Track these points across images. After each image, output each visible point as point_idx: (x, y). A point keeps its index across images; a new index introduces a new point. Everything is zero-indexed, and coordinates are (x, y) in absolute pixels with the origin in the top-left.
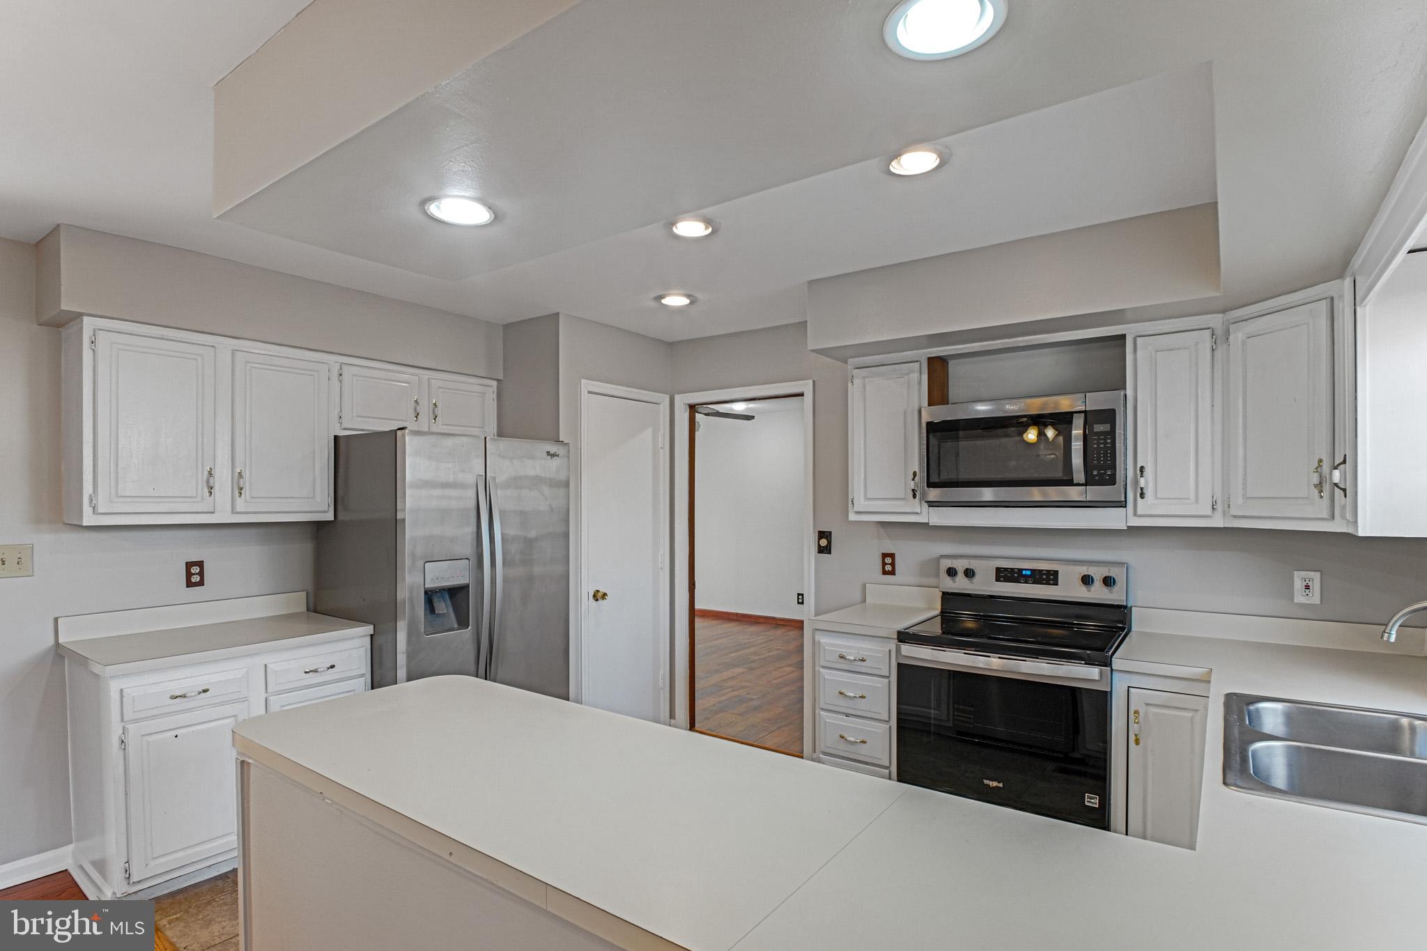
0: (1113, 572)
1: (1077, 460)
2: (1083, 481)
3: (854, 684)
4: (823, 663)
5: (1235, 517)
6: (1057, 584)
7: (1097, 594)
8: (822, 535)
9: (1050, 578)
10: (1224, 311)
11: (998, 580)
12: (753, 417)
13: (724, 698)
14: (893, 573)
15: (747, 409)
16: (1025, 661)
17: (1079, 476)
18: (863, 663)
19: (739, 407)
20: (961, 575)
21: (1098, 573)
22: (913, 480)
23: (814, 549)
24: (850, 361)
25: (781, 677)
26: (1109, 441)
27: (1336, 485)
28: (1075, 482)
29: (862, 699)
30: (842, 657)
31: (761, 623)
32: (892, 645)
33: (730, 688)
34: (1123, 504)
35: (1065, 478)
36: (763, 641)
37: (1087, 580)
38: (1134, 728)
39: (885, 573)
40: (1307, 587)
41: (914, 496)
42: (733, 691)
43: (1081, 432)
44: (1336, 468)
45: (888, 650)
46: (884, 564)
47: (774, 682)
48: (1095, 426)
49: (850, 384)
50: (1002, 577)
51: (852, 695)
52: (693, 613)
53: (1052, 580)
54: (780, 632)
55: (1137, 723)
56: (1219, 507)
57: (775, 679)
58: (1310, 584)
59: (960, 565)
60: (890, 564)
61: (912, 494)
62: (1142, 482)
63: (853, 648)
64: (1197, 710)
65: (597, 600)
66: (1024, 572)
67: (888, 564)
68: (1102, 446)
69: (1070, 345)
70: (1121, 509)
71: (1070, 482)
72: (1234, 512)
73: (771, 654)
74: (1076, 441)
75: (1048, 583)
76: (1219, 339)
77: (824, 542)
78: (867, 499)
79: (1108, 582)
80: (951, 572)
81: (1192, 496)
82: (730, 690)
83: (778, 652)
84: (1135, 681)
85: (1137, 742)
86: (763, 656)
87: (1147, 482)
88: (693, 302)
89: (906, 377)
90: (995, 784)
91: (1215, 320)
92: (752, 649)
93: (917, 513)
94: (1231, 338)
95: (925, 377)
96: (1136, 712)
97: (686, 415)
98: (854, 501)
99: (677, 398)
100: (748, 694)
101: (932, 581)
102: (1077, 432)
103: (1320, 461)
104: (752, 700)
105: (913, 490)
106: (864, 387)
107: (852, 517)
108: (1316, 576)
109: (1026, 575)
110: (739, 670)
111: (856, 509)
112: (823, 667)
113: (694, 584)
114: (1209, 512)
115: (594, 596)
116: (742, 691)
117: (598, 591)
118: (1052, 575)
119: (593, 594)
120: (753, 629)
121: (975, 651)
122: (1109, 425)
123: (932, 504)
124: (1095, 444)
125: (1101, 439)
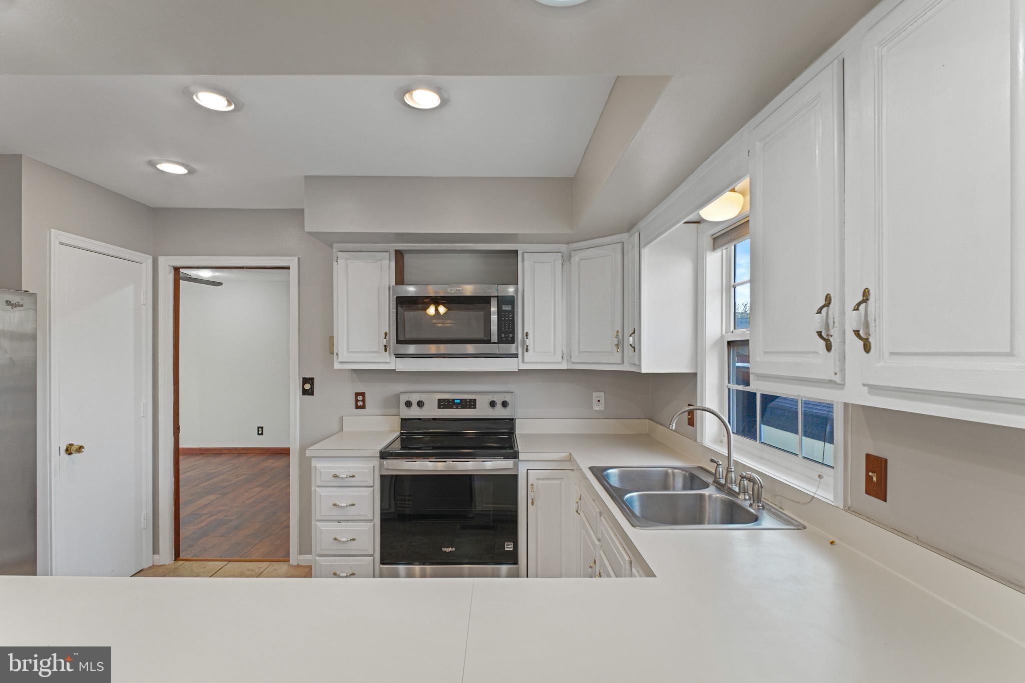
0: (507, 398)
1: (494, 328)
2: (497, 341)
3: (343, 496)
4: (319, 483)
5: (574, 363)
6: (476, 408)
7: (499, 413)
8: (306, 381)
9: (470, 404)
10: (568, 243)
11: (439, 407)
12: (221, 284)
13: (203, 524)
14: (363, 407)
15: (213, 277)
16: (469, 461)
17: (494, 338)
18: (353, 479)
19: (206, 274)
20: (415, 405)
21: (499, 400)
22: (385, 338)
23: (299, 391)
24: (335, 245)
25: (252, 497)
26: (511, 316)
27: (631, 345)
28: (492, 341)
29: (352, 507)
30: (335, 476)
31: (225, 453)
32: (376, 462)
33: (207, 514)
34: (515, 356)
35: (485, 339)
36: (229, 469)
37: (493, 404)
38: (531, 495)
39: (357, 407)
40: (599, 401)
41: (386, 350)
42: (211, 516)
43: (496, 309)
44: (630, 336)
45: (372, 466)
46: (357, 401)
47: (247, 502)
48: (503, 306)
49: (335, 263)
50: (442, 405)
51: (345, 505)
52: (177, 452)
53: (472, 405)
54: (243, 459)
55: (533, 492)
56: (565, 357)
57: (248, 499)
58: (600, 399)
59: (414, 399)
60: (361, 401)
61: (384, 348)
62: (528, 342)
63: (343, 468)
64: (562, 479)
65: (70, 454)
66: (456, 401)
67: (360, 401)
68: (507, 319)
69: (481, 253)
70: (516, 358)
71: (489, 342)
72: (573, 360)
73: (240, 478)
74: (493, 315)
75: (470, 408)
76: (567, 259)
77: (307, 386)
78: (349, 351)
79: (505, 404)
80: (408, 404)
81: (552, 351)
82: (208, 516)
83: (244, 476)
84: (531, 465)
85: (533, 504)
86: (233, 482)
87: (529, 341)
88: (191, 171)
89: (379, 262)
90: (450, 549)
91: (563, 248)
92: (222, 477)
93: (388, 363)
94: (572, 259)
95: (393, 264)
96: (532, 485)
97: (171, 276)
98: (338, 353)
99: (162, 260)
100: (226, 516)
101: (394, 411)
102: (494, 309)
103: (618, 332)
104: (232, 520)
105: (385, 346)
106: (347, 267)
107: (337, 366)
108: (602, 394)
109: (457, 403)
110: (212, 497)
111: (340, 360)
112: (318, 486)
113: (178, 429)
114: (560, 360)
115: (67, 450)
116: (219, 515)
117: (71, 445)
118: (473, 402)
119: (65, 448)
120: (218, 460)
121: (436, 459)
122: (510, 306)
123: (398, 356)
124: (503, 317)
125: (506, 314)
